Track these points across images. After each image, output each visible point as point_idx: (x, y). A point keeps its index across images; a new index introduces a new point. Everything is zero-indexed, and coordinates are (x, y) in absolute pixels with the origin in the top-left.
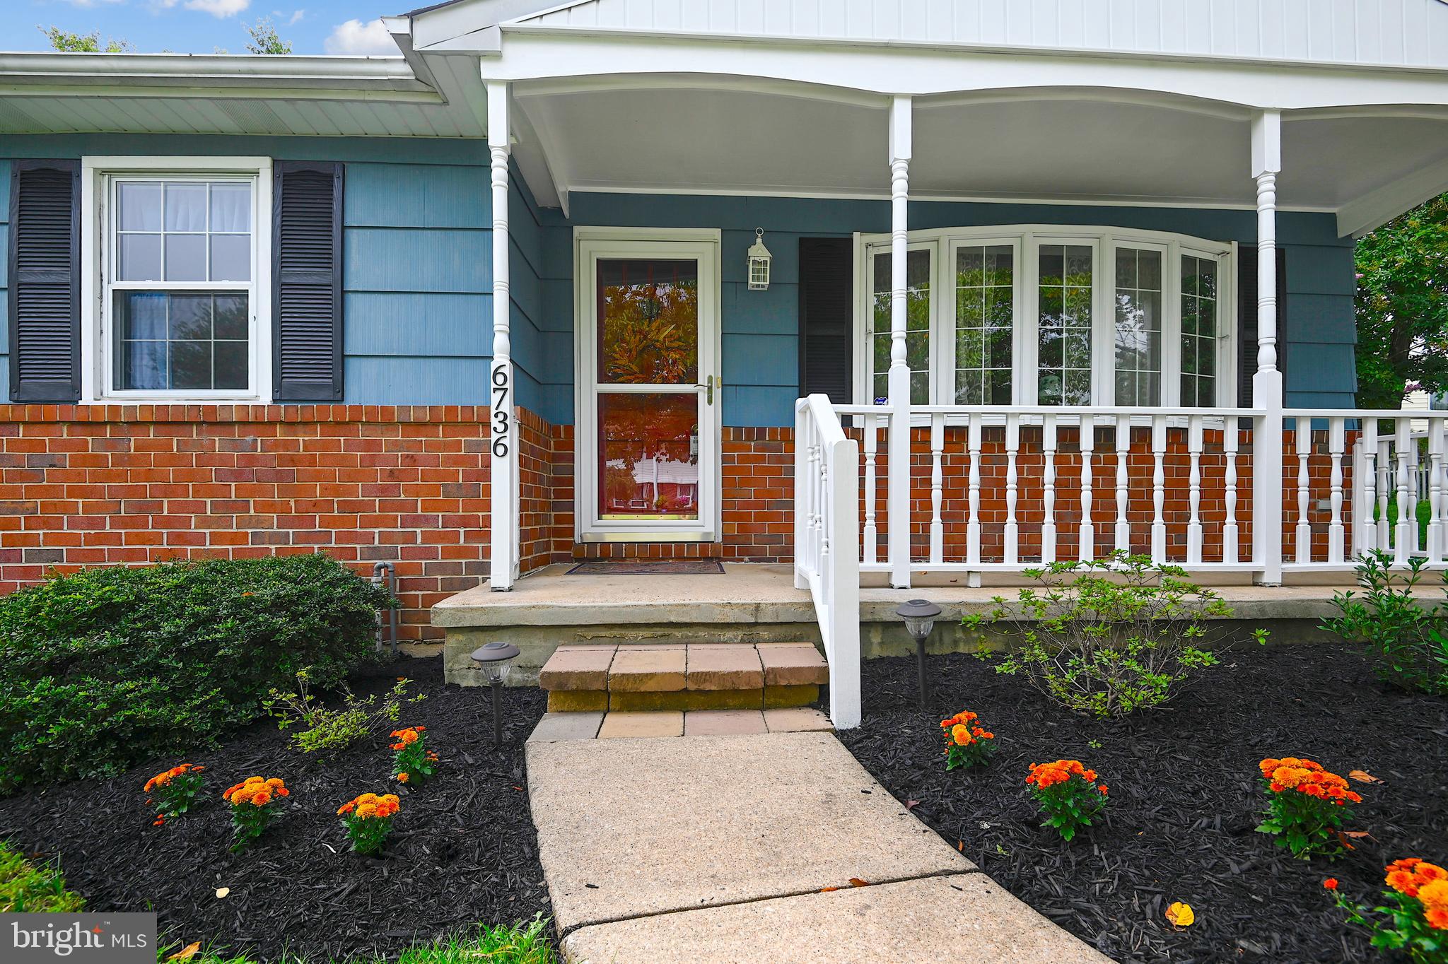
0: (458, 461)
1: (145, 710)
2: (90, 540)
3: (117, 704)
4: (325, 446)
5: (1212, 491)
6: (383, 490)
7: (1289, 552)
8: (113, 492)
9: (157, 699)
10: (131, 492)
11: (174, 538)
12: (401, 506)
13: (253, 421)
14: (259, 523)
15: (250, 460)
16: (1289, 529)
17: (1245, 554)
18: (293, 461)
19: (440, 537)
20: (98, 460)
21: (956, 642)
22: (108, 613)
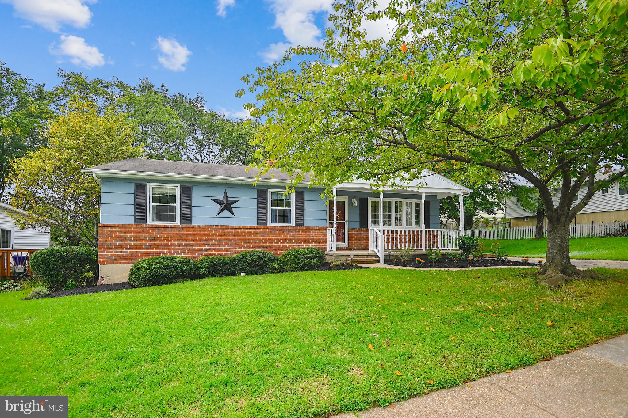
0: (321, 235)
2: (271, 246)
4: (304, 232)
5: (417, 239)
6: (311, 239)
7: (426, 248)
11: (283, 246)
12: (314, 241)
14: (294, 243)
15: (294, 234)
16: (426, 245)
17: (421, 248)
18: (299, 234)
19: (319, 245)
20: (272, 234)
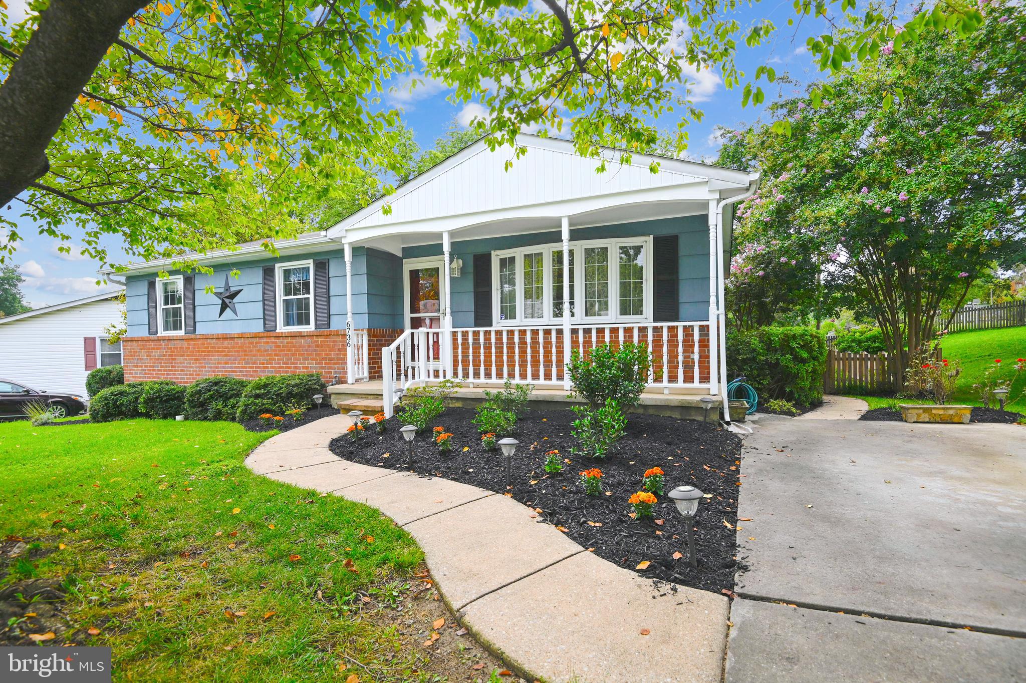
1: (267, 406)
3: (263, 404)
4: (325, 342)
8: (283, 355)
9: (271, 404)
10: (286, 355)
13: (310, 336)
21: (449, 403)
22: (265, 386)
